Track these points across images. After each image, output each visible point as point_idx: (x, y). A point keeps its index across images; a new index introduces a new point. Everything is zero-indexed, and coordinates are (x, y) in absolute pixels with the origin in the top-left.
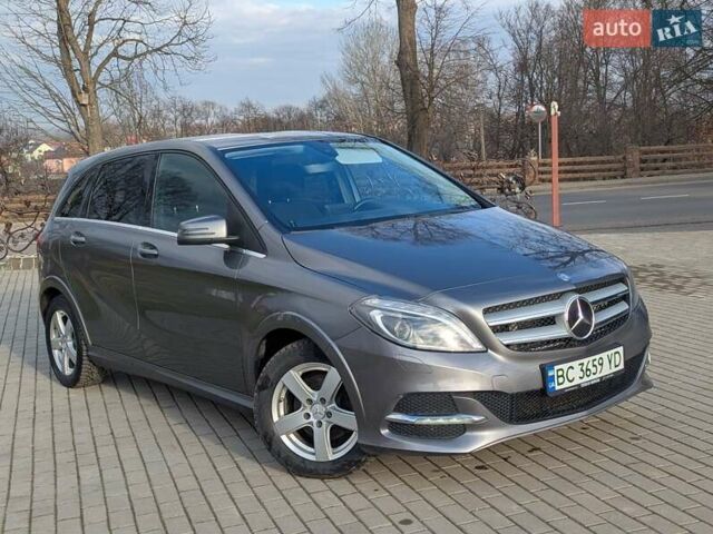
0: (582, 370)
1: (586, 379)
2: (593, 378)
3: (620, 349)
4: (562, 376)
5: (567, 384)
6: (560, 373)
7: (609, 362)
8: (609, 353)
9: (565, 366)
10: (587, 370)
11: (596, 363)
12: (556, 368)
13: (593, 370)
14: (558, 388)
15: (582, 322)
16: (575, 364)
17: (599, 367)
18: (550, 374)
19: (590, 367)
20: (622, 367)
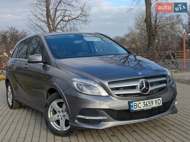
0: (144, 104)
1: (146, 107)
2: (149, 107)
3: (161, 99)
4: (136, 106)
5: (138, 109)
6: (135, 105)
7: (156, 103)
8: (156, 99)
9: (137, 103)
10: (146, 104)
11: (150, 102)
12: (134, 103)
13: (149, 104)
14: (134, 109)
15: (145, 88)
16: (142, 102)
17: (151, 104)
18: (131, 104)
19: (148, 103)
20: (161, 104)
